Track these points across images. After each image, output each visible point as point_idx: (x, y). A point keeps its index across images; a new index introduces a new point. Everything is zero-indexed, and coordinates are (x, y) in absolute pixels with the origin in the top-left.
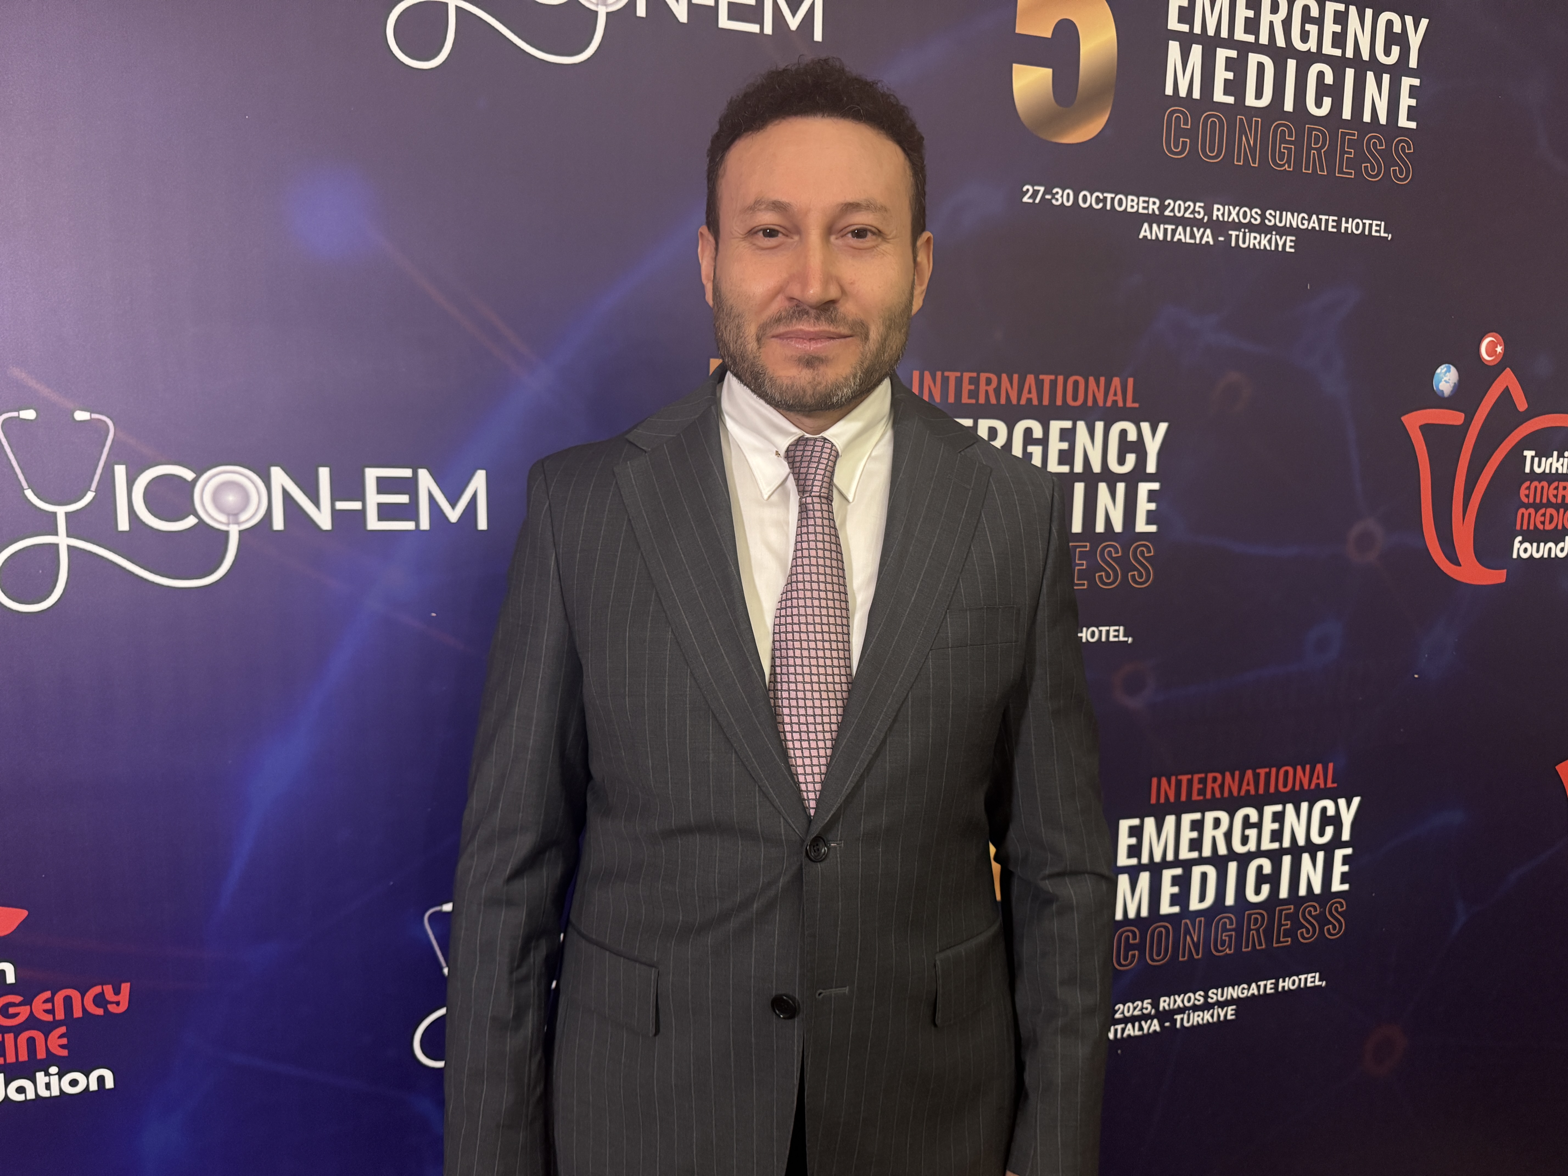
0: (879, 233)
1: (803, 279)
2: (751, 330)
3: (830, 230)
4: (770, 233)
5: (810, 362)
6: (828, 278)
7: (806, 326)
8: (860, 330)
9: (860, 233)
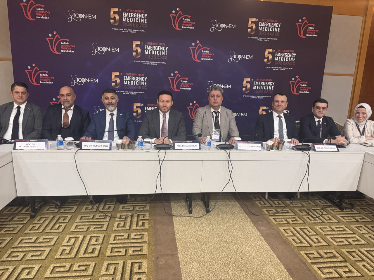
0: (169, 102)
1: (164, 104)
2: (161, 107)
3: (166, 101)
4: (162, 101)
5: (164, 110)
6: (166, 105)
7: (164, 107)
8: (167, 108)
9: (168, 102)
